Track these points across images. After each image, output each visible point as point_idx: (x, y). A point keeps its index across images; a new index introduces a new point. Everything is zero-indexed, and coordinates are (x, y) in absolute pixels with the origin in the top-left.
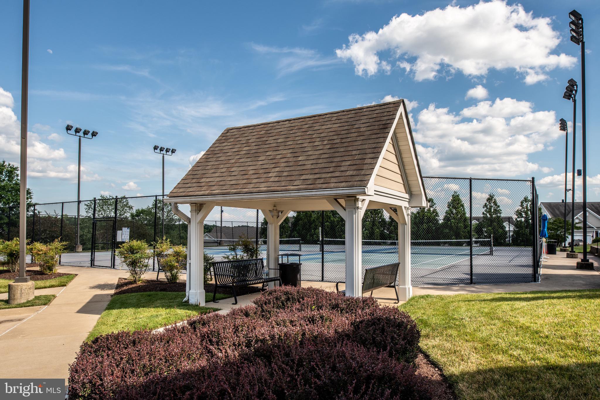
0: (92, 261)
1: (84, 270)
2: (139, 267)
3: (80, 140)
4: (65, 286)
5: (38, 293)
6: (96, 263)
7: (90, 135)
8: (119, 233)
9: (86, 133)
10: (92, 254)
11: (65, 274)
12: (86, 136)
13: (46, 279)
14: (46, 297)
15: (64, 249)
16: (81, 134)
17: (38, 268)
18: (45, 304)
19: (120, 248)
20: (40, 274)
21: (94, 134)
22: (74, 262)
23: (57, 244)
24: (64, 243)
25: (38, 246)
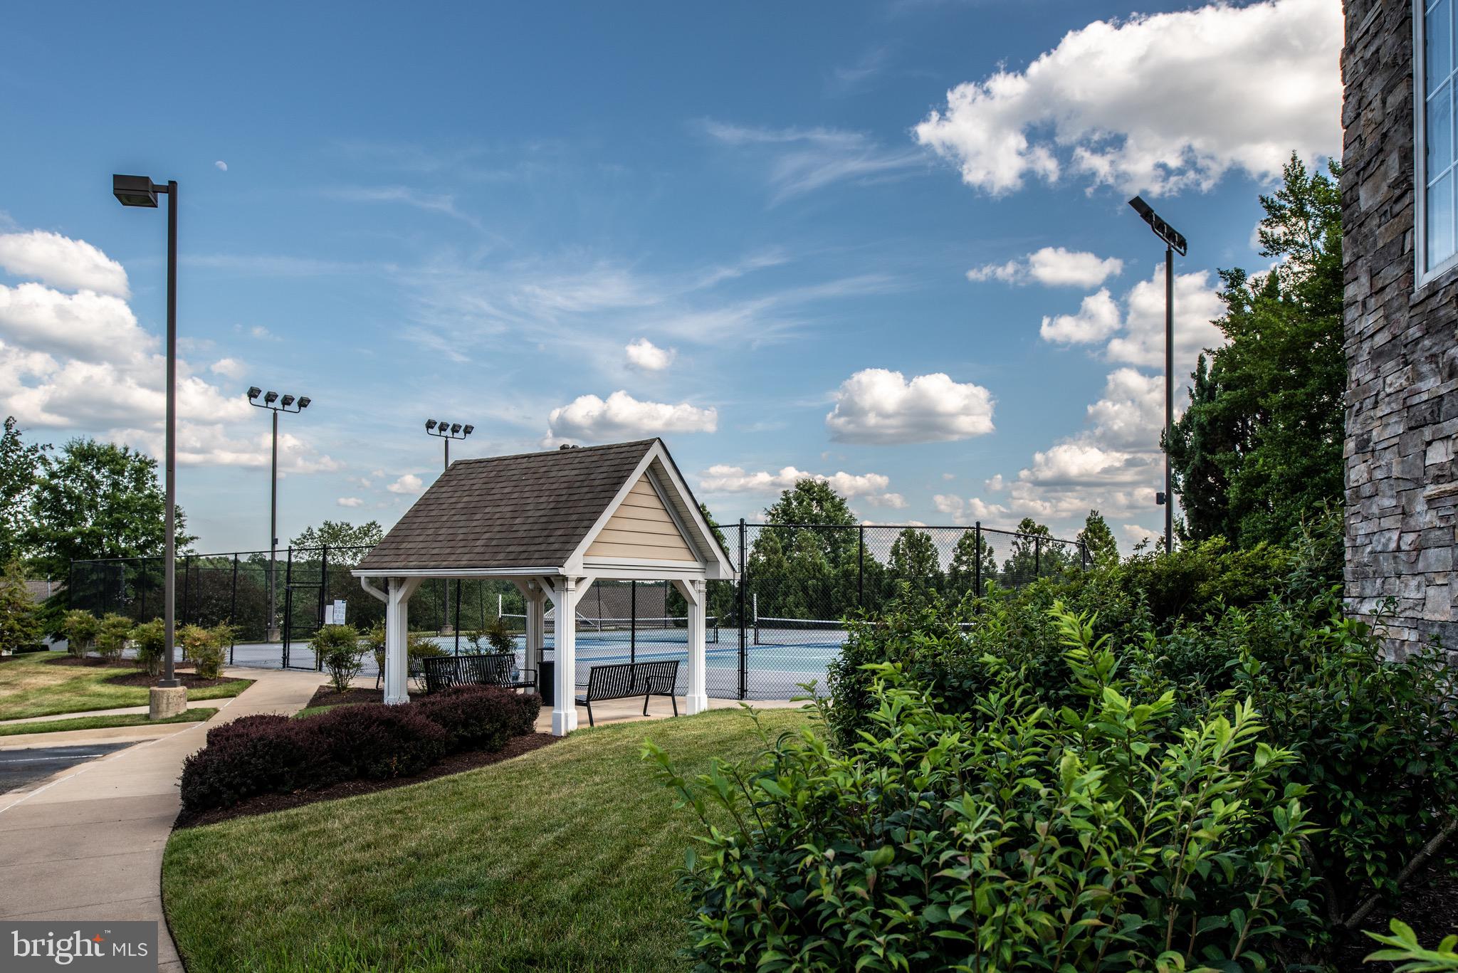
0: (286, 658)
1: (270, 674)
2: (346, 667)
3: (275, 416)
4: (234, 696)
5: (191, 705)
6: (292, 663)
7: (294, 406)
8: (329, 608)
9: (287, 401)
10: (285, 646)
11: (237, 679)
12: (287, 407)
13: (206, 686)
14: (203, 710)
15: (235, 638)
16: (277, 404)
17: (193, 671)
18: (201, 720)
19: (314, 636)
20: (197, 680)
21: (303, 403)
22: (255, 662)
23: (222, 628)
24: (235, 627)
25: (194, 631)
